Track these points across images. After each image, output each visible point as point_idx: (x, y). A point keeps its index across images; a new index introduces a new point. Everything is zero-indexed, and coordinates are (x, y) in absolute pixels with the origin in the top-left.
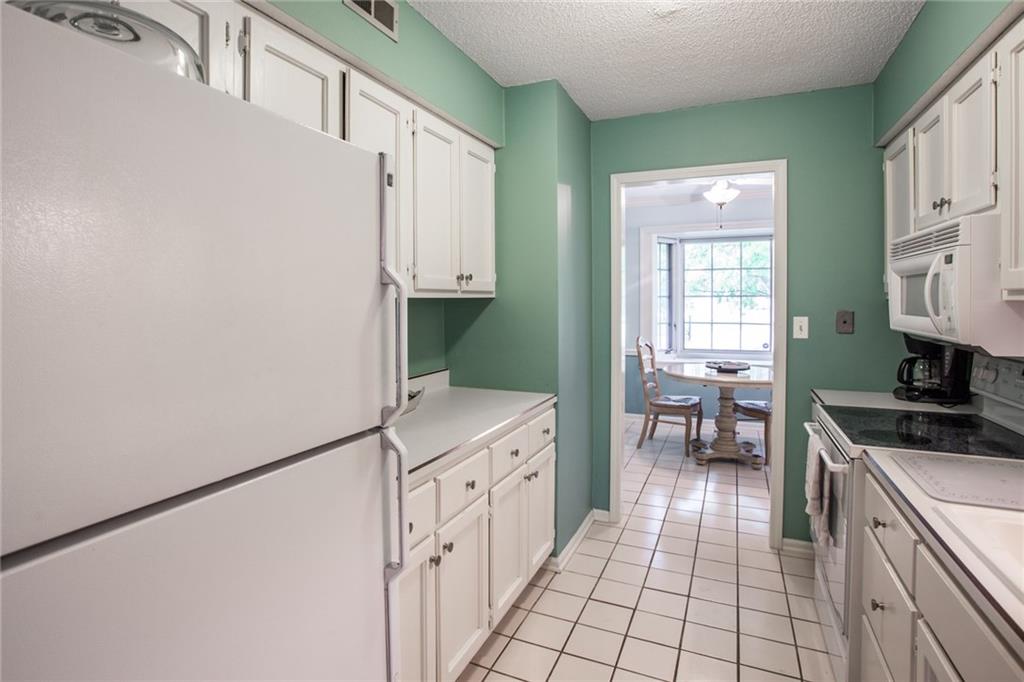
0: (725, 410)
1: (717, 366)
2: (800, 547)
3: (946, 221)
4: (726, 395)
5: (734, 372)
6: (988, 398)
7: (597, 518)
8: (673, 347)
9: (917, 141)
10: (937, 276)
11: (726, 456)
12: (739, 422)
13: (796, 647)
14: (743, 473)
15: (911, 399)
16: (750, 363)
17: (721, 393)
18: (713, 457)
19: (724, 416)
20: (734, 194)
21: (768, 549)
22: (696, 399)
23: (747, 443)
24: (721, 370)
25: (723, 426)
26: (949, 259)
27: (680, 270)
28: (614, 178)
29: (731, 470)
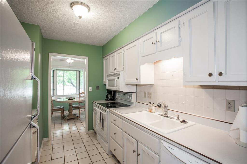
0: (70, 108)
1: (69, 98)
2: (91, 131)
3: (115, 72)
4: (70, 104)
5: (72, 99)
6: (119, 99)
7: (45, 141)
8: (54, 95)
9: (110, 58)
10: (116, 80)
11: (71, 118)
12: (73, 110)
13: (97, 149)
14: (75, 120)
15: (108, 101)
16: (75, 97)
17: (69, 104)
18: (68, 119)
19: (70, 109)
20: (73, 61)
21: (86, 134)
22: (62, 107)
23: (75, 114)
24: (69, 99)
25: (70, 111)
26: (118, 78)
27: (56, 77)
28: (50, 54)
29: (73, 121)
